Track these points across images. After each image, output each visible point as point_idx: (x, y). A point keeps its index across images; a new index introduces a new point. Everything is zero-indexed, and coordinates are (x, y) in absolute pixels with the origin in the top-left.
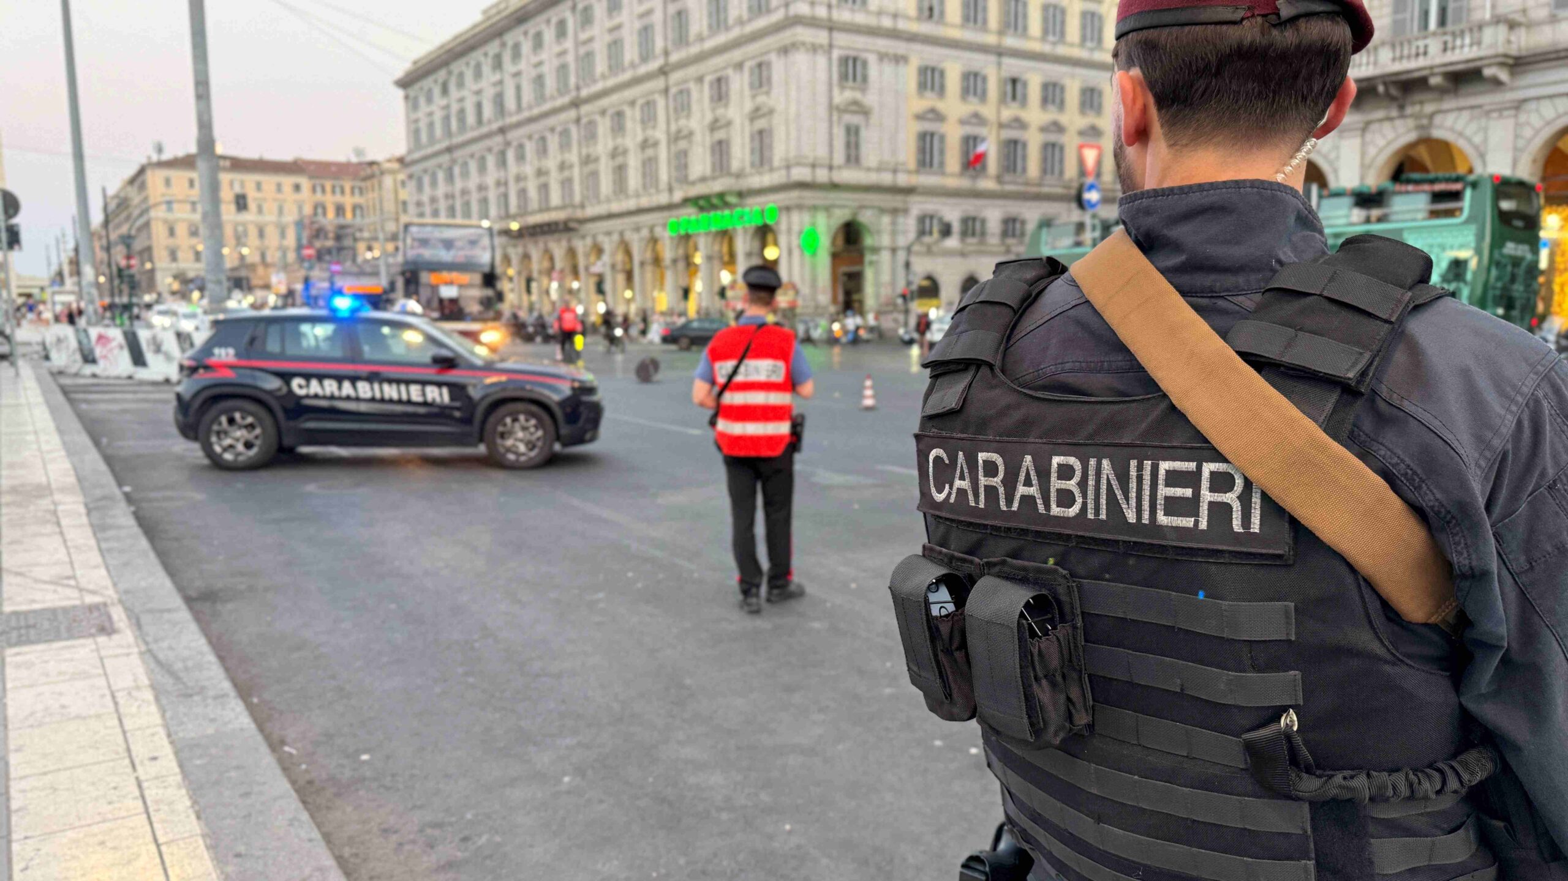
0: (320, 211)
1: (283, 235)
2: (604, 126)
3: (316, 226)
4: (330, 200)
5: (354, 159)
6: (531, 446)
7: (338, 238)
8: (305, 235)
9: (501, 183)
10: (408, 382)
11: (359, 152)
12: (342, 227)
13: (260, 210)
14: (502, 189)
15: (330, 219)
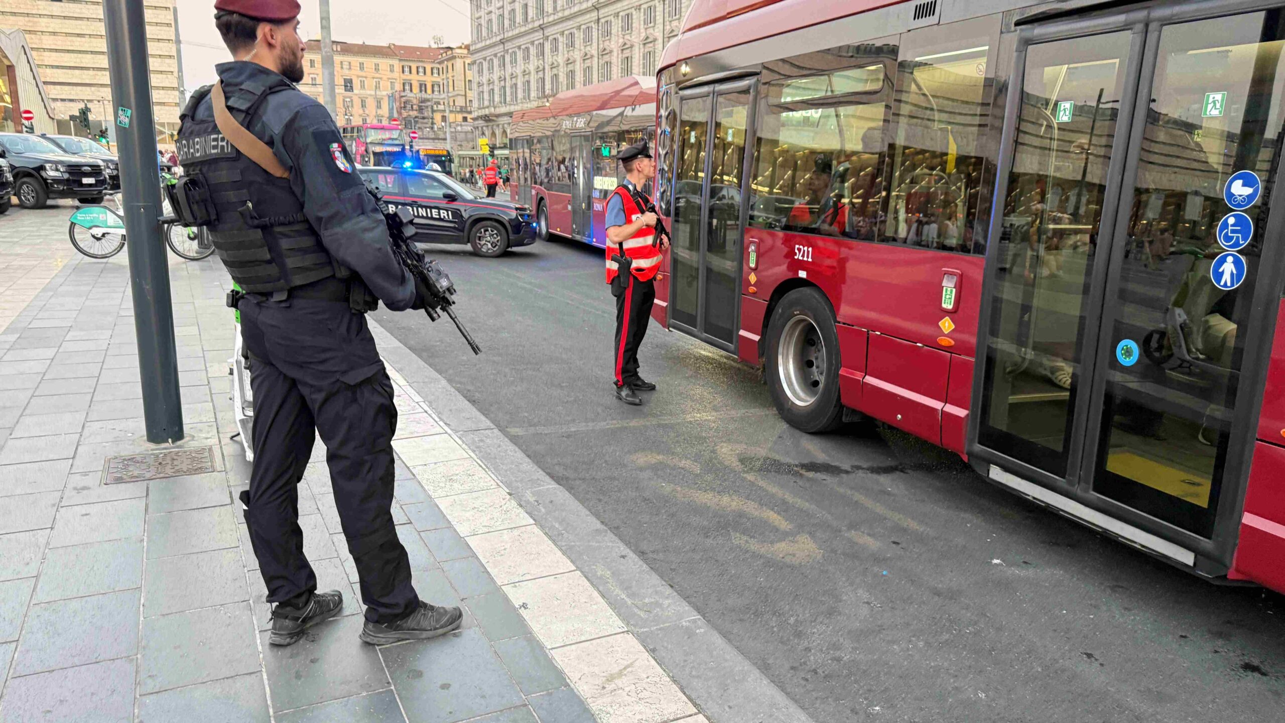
0: (407, 87)
1: (379, 106)
2: (616, 26)
3: (403, 99)
4: (415, 78)
5: (434, 46)
6: (494, 245)
7: (421, 109)
8: (396, 106)
9: (540, 70)
10: (431, 208)
11: (437, 40)
12: (424, 101)
13: (363, 87)
14: (541, 74)
15: (414, 95)
